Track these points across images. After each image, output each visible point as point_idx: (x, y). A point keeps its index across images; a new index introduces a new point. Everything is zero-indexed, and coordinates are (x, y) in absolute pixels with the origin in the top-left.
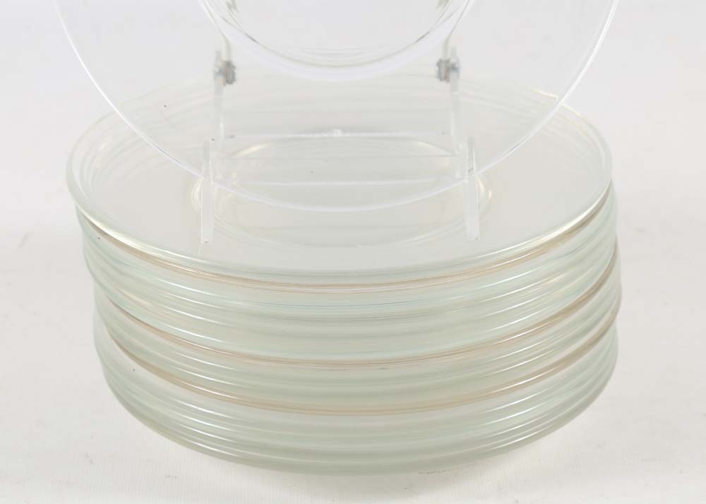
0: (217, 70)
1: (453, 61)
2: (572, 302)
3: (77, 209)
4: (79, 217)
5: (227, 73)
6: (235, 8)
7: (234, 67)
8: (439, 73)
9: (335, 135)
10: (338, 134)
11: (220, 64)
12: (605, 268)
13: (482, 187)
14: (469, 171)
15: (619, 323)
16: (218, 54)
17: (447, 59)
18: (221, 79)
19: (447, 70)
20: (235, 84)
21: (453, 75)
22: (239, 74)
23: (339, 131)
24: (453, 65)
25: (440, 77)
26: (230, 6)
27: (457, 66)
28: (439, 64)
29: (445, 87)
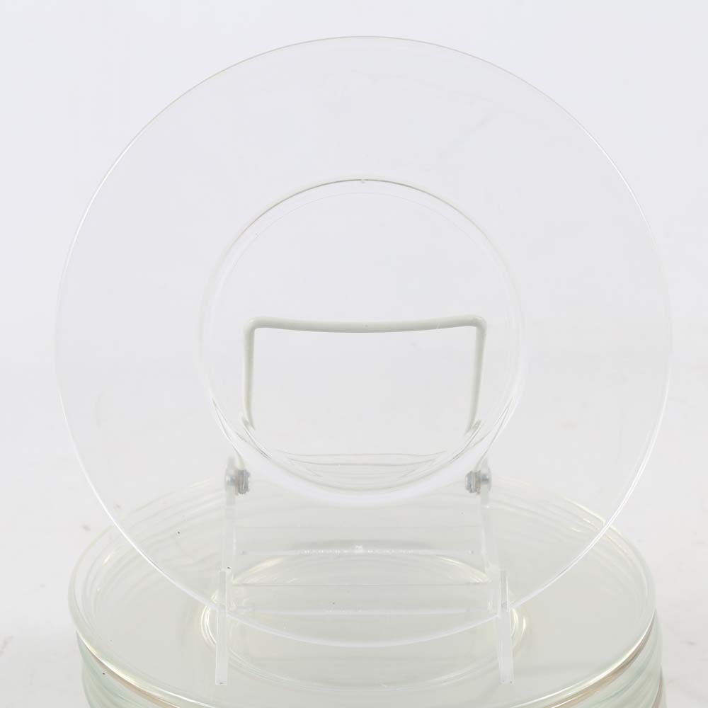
0: (228, 479)
1: (484, 471)
5: (240, 482)
6: (253, 426)
7: (248, 474)
8: (469, 484)
9: (356, 552)
10: (360, 550)
11: (232, 472)
14: (502, 606)
16: (231, 461)
17: (478, 470)
18: (233, 488)
19: (478, 481)
20: (247, 493)
21: (484, 487)
22: (252, 482)
23: (360, 547)
24: (485, 475)
25: (469, 488)
26: (246, 424)
27: (487, 477)
28: (469, 475)
29: (475, 499)
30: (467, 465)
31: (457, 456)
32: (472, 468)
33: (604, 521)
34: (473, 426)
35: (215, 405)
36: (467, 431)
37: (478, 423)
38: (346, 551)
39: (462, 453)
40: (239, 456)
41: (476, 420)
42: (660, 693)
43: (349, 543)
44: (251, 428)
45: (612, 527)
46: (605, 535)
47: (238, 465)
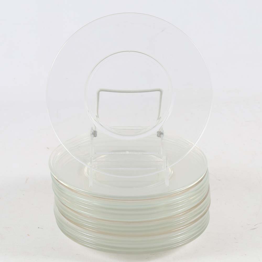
0: (91, 133)
1: (162, 131)
2: (196, 204)
3: (51, 173)
4: (51, 175)
5: (94, 134)
7: (97, 132)
8: (158, 135)
9: (127, 153)
11: (92, 131)
12: (206, 194)
13: (170, 170)
14: (166, 167)
15: (210, 210)
16: (92, 128)
17: (160, 131)
18: (93, 135)
19: (160, 134)
20: (97, 137)
21: (162, 136)
22: (98, 134)
23: (128, 152)
24: (162, 133)
25: (158, 136)
26: (97, 116)
27: (163, 133)
28: (158, 132)
29: (159, 139)
30: (157, 129)
31: (154, 127)
32: (158, 130)
33: (194, 144)
34: (159, 118)
35: (89, 111)
36: (157, 120)
37: (160, 118)
38: (124, 153)
39: (155, 126)
40: (95, 126)
41: (160, 117)
42: (209, 191)
43: (125, 151)
44: (98, 118)
45: (196, 146)
46: (194, 148)
47: (94, 129)
